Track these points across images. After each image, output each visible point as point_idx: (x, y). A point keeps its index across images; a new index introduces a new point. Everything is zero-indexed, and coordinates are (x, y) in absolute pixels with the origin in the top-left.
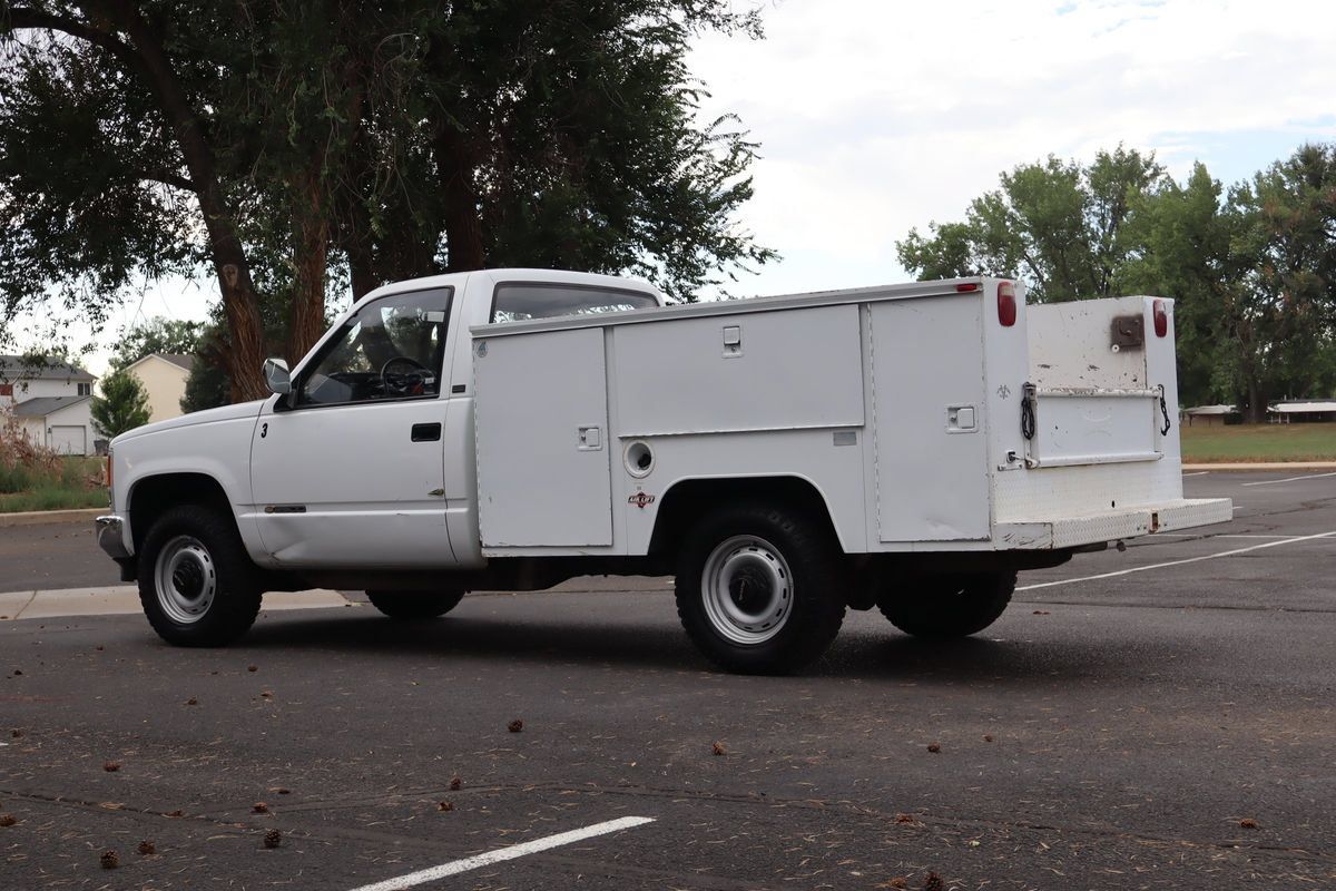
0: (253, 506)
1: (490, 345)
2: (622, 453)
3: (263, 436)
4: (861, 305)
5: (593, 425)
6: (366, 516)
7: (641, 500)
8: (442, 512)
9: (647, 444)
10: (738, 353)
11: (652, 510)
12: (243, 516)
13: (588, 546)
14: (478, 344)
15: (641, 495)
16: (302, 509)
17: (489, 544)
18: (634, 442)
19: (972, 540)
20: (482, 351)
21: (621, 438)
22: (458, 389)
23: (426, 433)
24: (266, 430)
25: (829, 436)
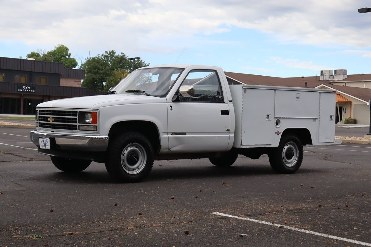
0: (167, 133)
1: (247, 90)
2: (274, 121)
3: (172, 110)
4: (320, 92)
5: (270, 114)
6: (207, 137)
7: (278, 133)
8: (228, 135)
9: (280, 119)
10: (298, 100)
11: (280, 135)
12: (163, 136)
14: (245, 90)
15: (278, 132)
16: (185, 134)
17: (243, 144)
18: (277, 119)
19: (332, 142)
20: (245, 92)
21: (275, 118)
22: (230, 101)
23: (225, 113)
24: (171, 108)
25: (312, 120)
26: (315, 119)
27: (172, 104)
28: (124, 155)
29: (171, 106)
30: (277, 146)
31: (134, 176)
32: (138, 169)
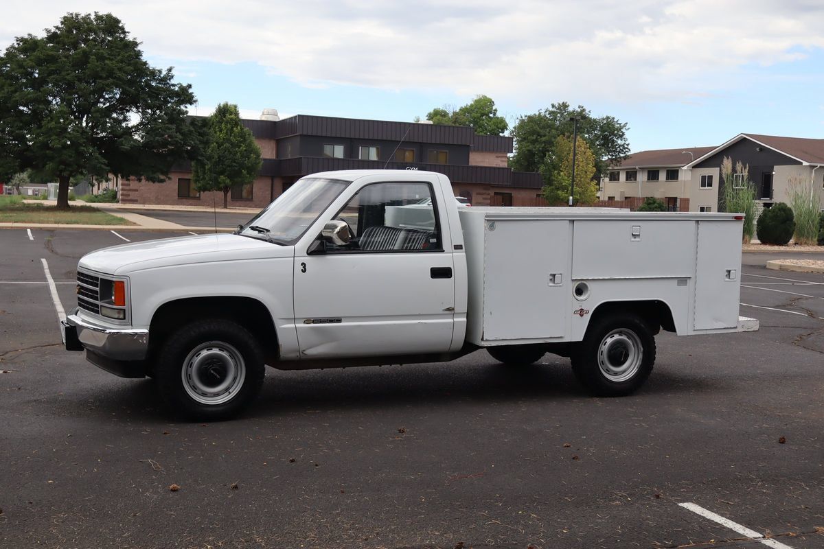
0: (294, 320)
1: (497, 224)
2: (572, 287)
3: (304, 271)
4: (697, 221)
5: (559, 272)
6: (395, 324)
7: (582, 312)
8: (451, 320)
9: (587, 283)
10: (637, 239)
11: (588, 317)
12: (284, 328)
13: (551, 338)
14: (490, 223)
15: (582, 310)
16: (339, 321)
17: (488, 339)
18: (580, 282)
19: (731, 328)
20: (492, 227)
21: (573, 280)
22: (458, 247)
23: (441, 273)
24: (304, 267)
25: (676, 281)
26: (683, 281)
27: (309, 260)
28: (190, 367)
29: (303, 264)
30: (580, 338)
31: (214, 409)
32: (227, 393)
